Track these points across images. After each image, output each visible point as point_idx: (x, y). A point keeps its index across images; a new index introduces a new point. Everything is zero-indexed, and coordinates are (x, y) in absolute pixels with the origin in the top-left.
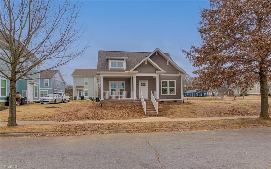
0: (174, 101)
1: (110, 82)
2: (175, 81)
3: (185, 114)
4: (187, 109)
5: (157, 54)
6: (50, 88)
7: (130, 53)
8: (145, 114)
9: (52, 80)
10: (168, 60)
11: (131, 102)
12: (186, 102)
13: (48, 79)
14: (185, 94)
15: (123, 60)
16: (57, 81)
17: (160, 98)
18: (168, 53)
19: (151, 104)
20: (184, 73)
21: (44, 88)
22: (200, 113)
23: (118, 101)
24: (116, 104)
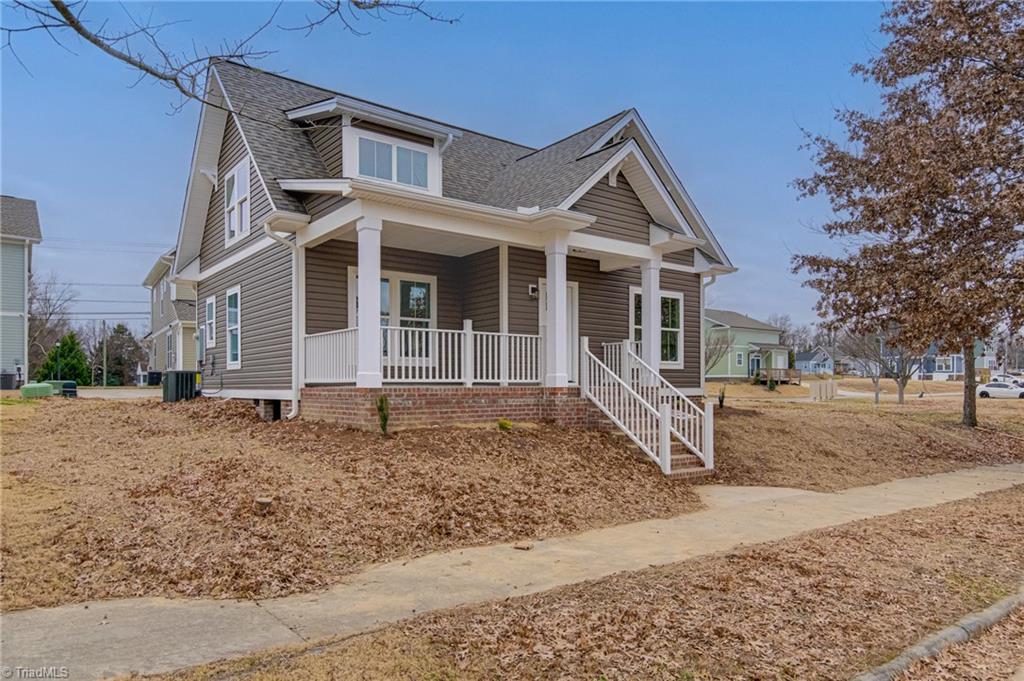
8: (663, 474)
11: (531, 401)
15: (428, 140)
23: (465, 395)
24: (453, 412)
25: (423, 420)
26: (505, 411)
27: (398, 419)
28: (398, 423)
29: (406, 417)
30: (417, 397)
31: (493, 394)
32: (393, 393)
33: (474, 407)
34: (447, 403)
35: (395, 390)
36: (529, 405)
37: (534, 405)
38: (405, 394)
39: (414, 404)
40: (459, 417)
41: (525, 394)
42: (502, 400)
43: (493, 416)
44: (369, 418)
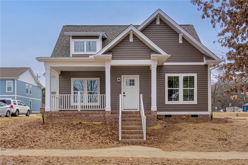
0: (193, 116)
1: (72, 79)
2: (195, 75)
3: (204, 143)
4: (212, 132)
5: (158, 23)
6: (15, 95)
7: (117, 27)
8: (118, 140)
9: (17, 81)
10: (181, 32)
11: (102, 115)
12: (216, 119)
13: (12, 81)
14: (244, 106)
15: (97, 37)
16: (27, 84)
17: (158, 110)
18: (192, 26)
19: (138, 121)
20: (214, 59)
21: (6, 94)
22: (239, 143)
23: (77, 113)
24: (73, 118)
25: (63, 120)
26: (92, 118)
27: (55, 120)
28: (55, 121)
29: (57, 119)
30: (61, 114)
31: (87, 113)
32: (53, 113)
33: (80, 117)
34: (70, 115)
35: (54, 112)
36: (101, 117)
37: (103, 117)
38: (57, 113)
39: (60, 116)
40: (75, 120)
41: (100, 113)
42: (90, 115)
43: (87, 120)
44: (46, 119)
